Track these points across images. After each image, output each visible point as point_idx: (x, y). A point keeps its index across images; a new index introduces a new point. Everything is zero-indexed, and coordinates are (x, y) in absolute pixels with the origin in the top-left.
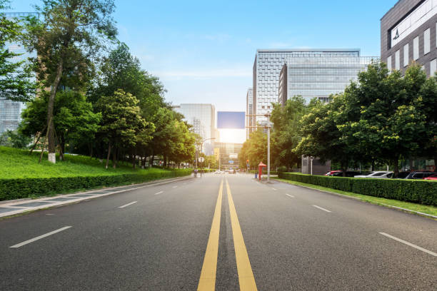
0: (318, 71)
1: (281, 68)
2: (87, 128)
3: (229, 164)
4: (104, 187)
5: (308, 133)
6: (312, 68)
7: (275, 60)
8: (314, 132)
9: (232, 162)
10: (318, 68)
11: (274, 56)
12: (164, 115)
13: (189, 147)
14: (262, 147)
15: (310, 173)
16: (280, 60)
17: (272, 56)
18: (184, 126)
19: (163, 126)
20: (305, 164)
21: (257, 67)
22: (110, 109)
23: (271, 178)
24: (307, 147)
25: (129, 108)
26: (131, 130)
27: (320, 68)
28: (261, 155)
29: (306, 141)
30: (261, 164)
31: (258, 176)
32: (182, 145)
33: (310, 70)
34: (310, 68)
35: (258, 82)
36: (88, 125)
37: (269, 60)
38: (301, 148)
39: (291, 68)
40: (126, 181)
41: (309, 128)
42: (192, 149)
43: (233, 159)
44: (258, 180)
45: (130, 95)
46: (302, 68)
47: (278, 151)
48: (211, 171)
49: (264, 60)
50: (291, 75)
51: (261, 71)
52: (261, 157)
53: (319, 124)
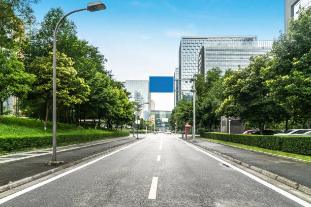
0: (228, 52)
1: (199, 51)
2: (17, 88)
3: (161, 127)
4: (35, 149)
5: (230, 94)
6: (223, 50)
7: (195, 45)
8: (235, 94)
9: (164, 125)
10: (227, 50)
11: (194, 42)
12: (102, 79)
13: (127, 111)
14: (188, 111)
15: (228, 132)
16: (199, 45)
17: (193, 42)
18: (124, 93)
19: (101, 90)
20: (224, 125)
21: (182, 51)
22: (44, 69)
23: (196, 137)
24: (230, 108)
25: (63, 68)
26: (65, 91)
27: (229, 49)
28: (186, 117)
29: (228, 102)
30: (187, 125)
31: (184, 136)
32: (122, 109)
33: (221, 51)
34: (221, 50)
35: (182, 62)
36: (18, 85)
37: (191, 45)
38: (224, 108)
39: (207, 50)
40: (64, 141)
41: (231, 89)
42: (130, 113)
43: (165, 123)
44: (184, 140)
45: (65, 55)
46: (216, 50)
47: (201, 114)
48: (148, 132)
49: (186, 45)
50: (208, 55)
51: (184, 53)
52: (187, 120)
53: (241, 86)
